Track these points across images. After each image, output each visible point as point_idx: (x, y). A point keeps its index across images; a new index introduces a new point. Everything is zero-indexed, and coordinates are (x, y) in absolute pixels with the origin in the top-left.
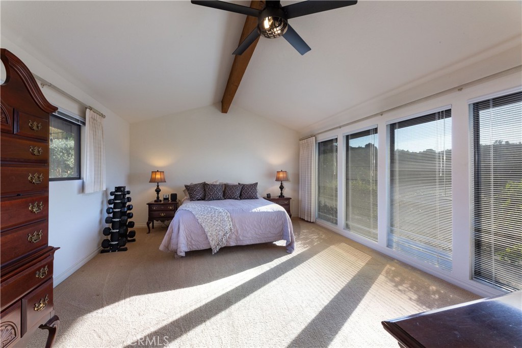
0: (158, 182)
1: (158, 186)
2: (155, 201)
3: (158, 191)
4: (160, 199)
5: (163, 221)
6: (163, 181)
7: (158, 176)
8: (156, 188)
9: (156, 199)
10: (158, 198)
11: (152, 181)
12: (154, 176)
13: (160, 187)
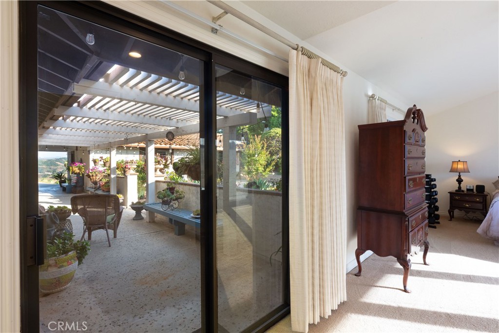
0: (460, 172)
1: (460, 176)
2: (456, 191)
3: (460, 181)
4: (462, 189)
5: (467, 212)
6: (466, 171)
7: (460, 166)
8: (457, 178)
9: (457, 189)
10: (460, 188)
11: (453, 170)
12: (455, 166)
13: (462, 178)
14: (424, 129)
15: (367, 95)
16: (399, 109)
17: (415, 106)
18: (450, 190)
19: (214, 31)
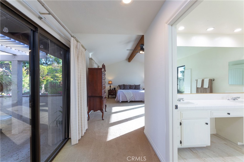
3: (110, 87)
5: (112, 96)
6: (112, 84)
7: (110, 82)
10: (110, 89)
11: (109, 84)
12: (109, 82)
13: (111, 86)
14: (105, 71)
15: (89, 58)
16: (97, 64)
17: (104, 64)
18: (108, 90)
19: (40, 18)
